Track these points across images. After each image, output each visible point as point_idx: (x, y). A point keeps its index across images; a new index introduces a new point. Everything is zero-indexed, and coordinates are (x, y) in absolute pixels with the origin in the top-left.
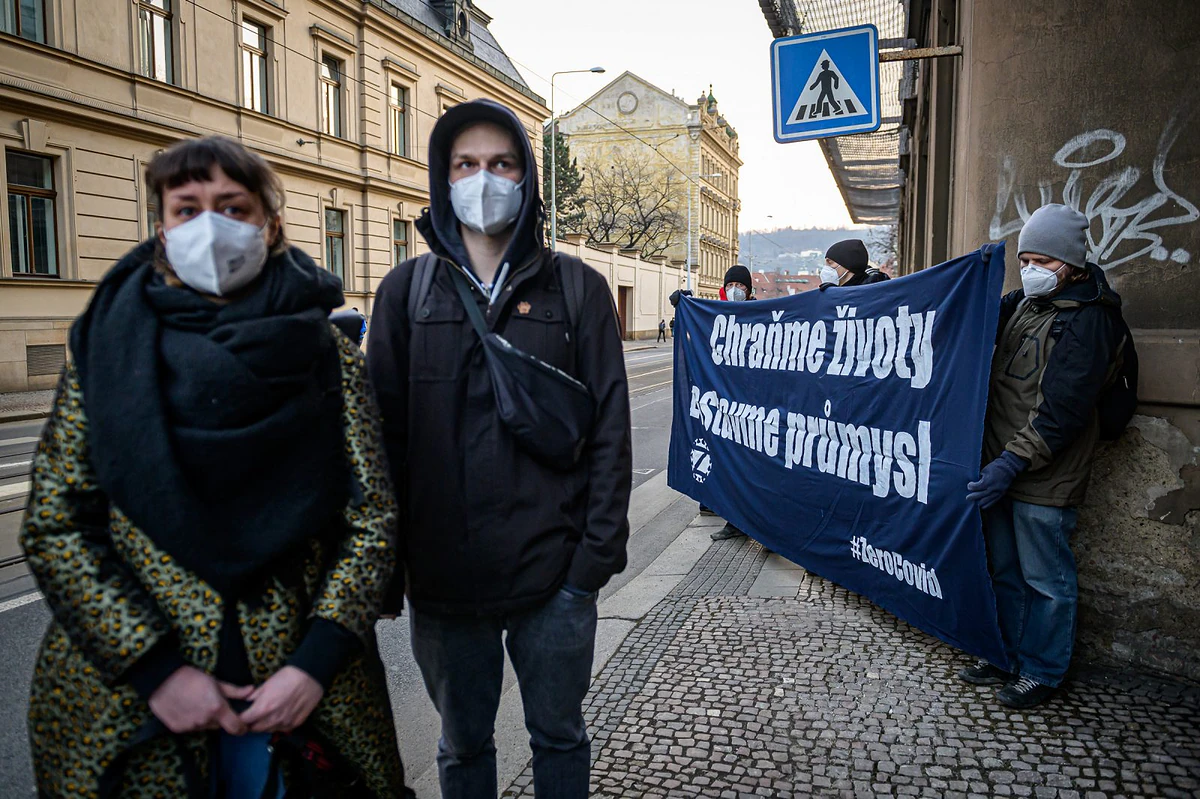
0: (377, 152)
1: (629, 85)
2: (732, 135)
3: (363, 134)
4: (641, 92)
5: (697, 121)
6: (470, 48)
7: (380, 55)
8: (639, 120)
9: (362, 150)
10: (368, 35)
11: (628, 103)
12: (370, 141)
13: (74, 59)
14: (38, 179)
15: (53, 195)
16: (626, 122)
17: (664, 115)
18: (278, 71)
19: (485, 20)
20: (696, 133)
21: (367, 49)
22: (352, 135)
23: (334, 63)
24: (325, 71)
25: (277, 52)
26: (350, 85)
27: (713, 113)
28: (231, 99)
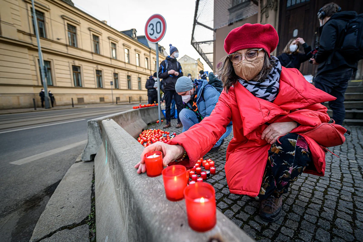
0: (153, 71)
1: (186, 57)
2: (203, 64)
3: (151, 68)
4: (188, 58)
5: (197, 63)
6: (163, 54)
7: (153, 57)
8: (187, 62)
9: (151, 70)
10: (151, 54)
11: (186, 60)
12: (152, 69)
13: (82, 50)
14: (77, 70)
15: (80, 73)
16: (186, 63)
17: (192, 62)
18: (140, 60)
19: (165, 49)
20: (197, 65)
21: (151, 56)
22: (149, 68)
23: (147, 58)
24: (146, 60)
25: (140, 58)
26: (149, 61)
27: (199, 61)
28: (135, 64)
